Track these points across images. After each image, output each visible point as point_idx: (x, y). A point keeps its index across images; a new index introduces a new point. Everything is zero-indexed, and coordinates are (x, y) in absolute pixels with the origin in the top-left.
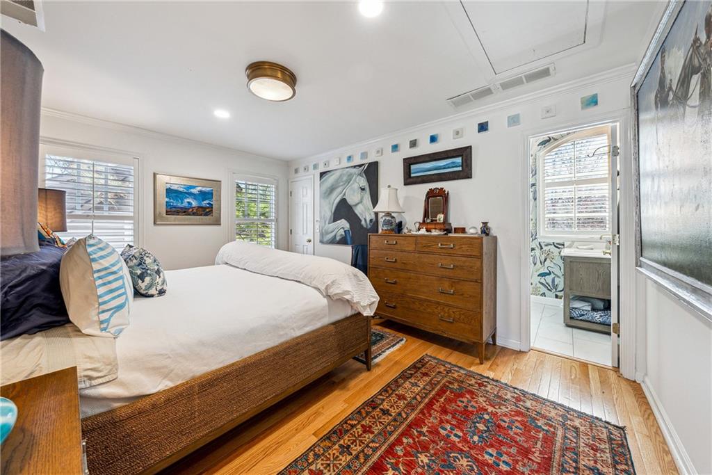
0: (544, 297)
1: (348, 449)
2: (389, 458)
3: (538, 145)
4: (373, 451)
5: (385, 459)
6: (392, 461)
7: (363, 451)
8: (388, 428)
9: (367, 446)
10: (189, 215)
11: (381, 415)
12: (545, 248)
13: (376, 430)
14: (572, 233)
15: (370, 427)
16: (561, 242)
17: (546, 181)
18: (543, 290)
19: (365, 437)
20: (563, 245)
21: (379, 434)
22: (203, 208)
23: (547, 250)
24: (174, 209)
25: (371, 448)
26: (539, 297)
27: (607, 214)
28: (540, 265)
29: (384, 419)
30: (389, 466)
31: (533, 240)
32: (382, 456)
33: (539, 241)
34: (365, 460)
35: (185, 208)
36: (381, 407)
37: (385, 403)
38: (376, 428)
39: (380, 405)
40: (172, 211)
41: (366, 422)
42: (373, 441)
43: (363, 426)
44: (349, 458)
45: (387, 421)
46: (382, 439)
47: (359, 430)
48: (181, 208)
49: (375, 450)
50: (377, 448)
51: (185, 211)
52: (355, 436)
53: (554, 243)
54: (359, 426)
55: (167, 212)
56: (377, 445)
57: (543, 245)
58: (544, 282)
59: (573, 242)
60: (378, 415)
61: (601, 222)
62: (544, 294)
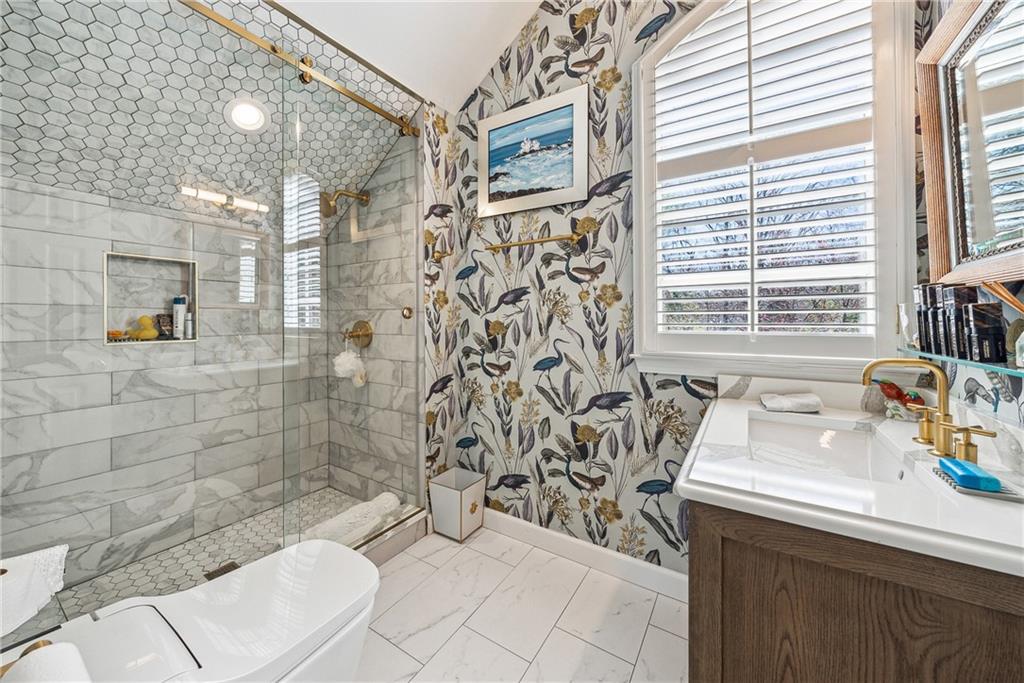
0: (653, 567)
3: (638, 39)
12: (659, 395)
14: (743, 343)
16: (706, 374)
17: (660, 158)
18: (653, 540)
20: (714, 387)
23: (666, 401)
26: (641, 563)
27: (868, 270)
28: (643, 454)
31: (623, 366)
33: (642, 369)
53: (684, 378)
57: (652, 383)
58: (655, 513)
59: (747, 376)
61: (847, 299)
62: (654, 556)
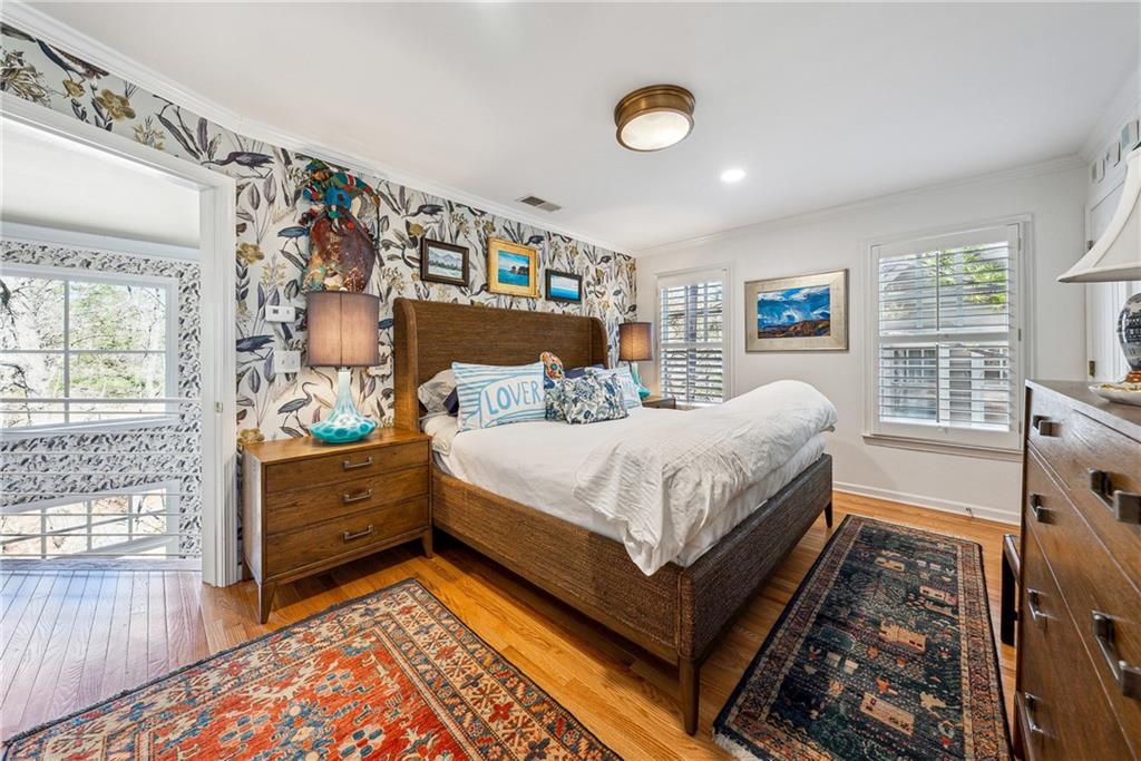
1: (472, 684)
2: (435, 739)
4: (457, 718)
5: (437, 733)
6: (430, 743)
7: (462, 703)
8: (498, 749)
9: (468, 710)
10: (791, 336)
11: (532, 739)
13: (499, 728)
15: (506, 717)
19: (486, 707)
21: (488, 731)
22: (815, 324)
24: (768, 329)
25: (464, 715)
29: (520, 744)
30: (424, 736)
32: (444, 728)
34: (447, 705)
35: (783, 326)
36: (553, 743)
37: (563, 752)
38: (501, 727)
39: (560, 740)
40: (767, 332)
41: (518, 712)
42: (475, 718)
43: (510, 705)
44: (458, 685)
45: (513, 749)
46: (475, 734)
47: (502, 699)
48: (779, 326)
49: (459, 721)
50: (461, 723)
51: (783, 331)
52: (491, 693)
54: (509, 699)
55: (759, 333)
56: (466, 725)
60: (532, 733)
